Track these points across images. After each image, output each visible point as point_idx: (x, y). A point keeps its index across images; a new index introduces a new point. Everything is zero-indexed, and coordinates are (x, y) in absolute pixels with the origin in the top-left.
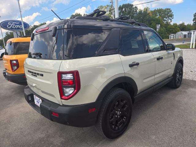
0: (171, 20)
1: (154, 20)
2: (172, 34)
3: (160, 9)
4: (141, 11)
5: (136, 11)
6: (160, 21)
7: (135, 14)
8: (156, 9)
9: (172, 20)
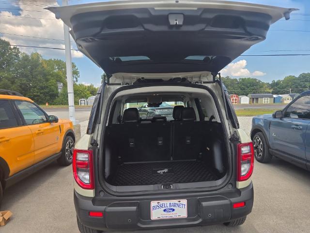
0: (76, 79)
1: (52, 75)
2: (83, 99)
3: (59, 59)
4: (27, 56)
5: (17, 55)
6: (61, 78)
7: (15, 59)
8: (53, 60)
9: (78, 79)
